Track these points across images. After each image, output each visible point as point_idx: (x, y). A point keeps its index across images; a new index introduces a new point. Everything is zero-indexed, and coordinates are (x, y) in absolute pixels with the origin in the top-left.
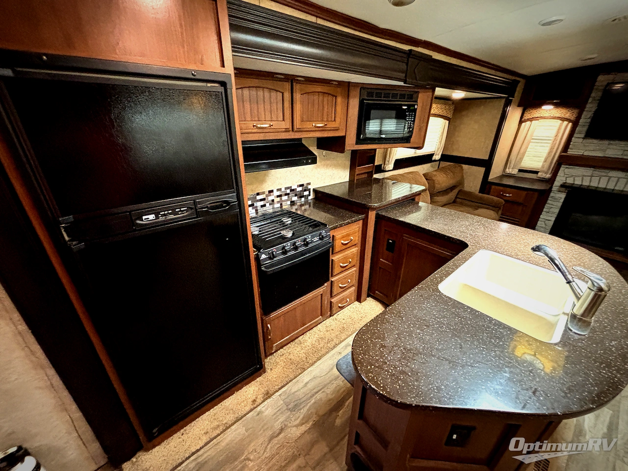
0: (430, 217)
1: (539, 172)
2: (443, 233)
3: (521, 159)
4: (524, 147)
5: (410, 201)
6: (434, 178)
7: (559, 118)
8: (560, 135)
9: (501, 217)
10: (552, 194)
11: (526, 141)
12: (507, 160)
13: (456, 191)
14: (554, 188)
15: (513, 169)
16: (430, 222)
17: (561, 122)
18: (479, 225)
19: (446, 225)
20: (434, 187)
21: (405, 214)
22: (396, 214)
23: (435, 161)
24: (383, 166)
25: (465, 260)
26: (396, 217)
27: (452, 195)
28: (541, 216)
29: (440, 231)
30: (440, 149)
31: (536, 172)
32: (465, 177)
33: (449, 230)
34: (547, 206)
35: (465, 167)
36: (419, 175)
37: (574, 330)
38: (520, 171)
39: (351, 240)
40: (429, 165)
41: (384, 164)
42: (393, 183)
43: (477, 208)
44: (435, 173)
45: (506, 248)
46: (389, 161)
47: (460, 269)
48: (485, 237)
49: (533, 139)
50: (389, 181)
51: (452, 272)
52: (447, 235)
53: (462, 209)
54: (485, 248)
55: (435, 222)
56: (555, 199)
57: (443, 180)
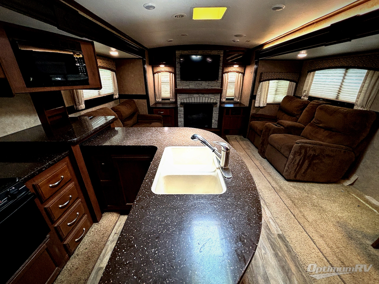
0: (126, 136)
1: (170, 99)
2: (138, 145)
3: (161, 93)
4: (159, 87)
5: (107, 129)
6: (119, 110)
7: (168, 72)
8: (171, 79)
9: (163, 125)
10: (179, 109)
11: (159, 84)
12: (155, 95)
13: (136, 116)
14: (179, 106)
15: (159, 99)
16: (127, 140)
17: (169, 73)
18: (157, 133)
19: (138, 138)
20: (122, 116)
21: (106, 140)
22: (99, 141)
23: (116, 99)
24: (75, 106)
25: (159, 158)
26: (100, 143)
27: (135, 118)
28: (179, 120)
29: (136, 144)
30: (116, 91)
31: (169, 99)
32: (137, 106)
33: (141, 141)
34: (179, 115)
35: (136, 100)
36: (108, 109)
37: (227, 177)
38: (162, 99)
39: (62, 179)
40: (113, 102)
41: (76, 105)
42: (91, 119)
43: (150, 123)
44: (119, 107)
45: (176, 141)
46: (79, 102)
47: (159, 167)
48: (164, 139)
49: (162, 82)
50: (86, 117)
51: (156, 172)
52: (142, 145)
53: (143, 126)
54: (167, 146)
55: (130, 139)
56: (181, 111)
57: (126, 110)
